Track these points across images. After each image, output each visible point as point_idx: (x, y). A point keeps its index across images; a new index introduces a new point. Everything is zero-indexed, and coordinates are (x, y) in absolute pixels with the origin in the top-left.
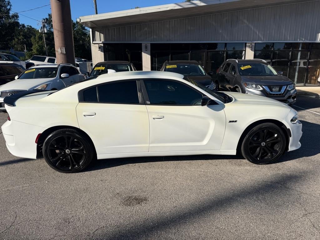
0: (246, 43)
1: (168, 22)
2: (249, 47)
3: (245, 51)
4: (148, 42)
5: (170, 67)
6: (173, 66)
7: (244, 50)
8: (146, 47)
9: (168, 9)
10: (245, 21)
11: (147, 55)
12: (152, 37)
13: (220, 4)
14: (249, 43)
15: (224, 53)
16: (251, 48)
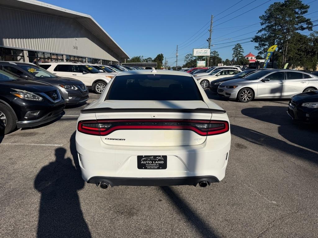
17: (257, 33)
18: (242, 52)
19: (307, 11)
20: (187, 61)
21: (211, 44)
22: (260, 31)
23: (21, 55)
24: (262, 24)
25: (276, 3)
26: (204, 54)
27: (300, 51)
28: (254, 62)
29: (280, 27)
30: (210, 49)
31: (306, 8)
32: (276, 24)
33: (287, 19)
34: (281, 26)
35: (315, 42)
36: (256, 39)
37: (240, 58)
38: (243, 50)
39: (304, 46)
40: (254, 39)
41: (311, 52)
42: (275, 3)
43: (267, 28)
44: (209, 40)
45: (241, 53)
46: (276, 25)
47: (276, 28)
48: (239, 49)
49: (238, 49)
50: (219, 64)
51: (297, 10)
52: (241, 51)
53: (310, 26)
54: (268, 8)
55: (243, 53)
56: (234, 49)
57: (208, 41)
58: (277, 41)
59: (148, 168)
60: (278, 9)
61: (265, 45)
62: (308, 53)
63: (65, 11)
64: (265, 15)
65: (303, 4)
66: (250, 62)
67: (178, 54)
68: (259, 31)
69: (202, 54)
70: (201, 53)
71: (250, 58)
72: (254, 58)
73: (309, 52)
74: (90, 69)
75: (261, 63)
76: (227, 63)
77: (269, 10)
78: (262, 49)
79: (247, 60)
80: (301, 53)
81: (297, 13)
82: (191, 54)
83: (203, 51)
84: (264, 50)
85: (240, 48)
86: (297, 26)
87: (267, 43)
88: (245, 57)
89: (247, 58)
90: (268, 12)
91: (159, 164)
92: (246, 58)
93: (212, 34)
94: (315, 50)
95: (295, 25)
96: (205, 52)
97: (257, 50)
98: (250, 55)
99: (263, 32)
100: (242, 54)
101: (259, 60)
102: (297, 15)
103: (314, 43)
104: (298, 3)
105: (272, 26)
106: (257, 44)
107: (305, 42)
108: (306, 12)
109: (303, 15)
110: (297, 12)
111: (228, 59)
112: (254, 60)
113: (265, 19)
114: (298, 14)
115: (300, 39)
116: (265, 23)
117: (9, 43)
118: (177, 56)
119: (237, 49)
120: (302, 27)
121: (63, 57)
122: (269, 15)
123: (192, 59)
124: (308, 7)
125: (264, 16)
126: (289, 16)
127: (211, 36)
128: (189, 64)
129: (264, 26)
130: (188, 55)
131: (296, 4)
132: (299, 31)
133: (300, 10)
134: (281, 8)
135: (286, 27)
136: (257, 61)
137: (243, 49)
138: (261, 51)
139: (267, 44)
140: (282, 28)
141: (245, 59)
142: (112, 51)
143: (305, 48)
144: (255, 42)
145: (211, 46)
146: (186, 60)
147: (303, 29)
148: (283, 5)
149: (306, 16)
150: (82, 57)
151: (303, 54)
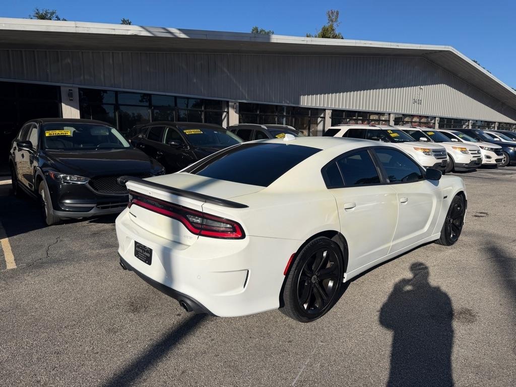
0: (228, 102)
1: (111, 54)
2: (233, 108)
3: (228, 113)
4: (74, 85)
5: (193, 133)
6: (196, 130)
7: (226, 110)
8: (70, 95)
9: (129, 33)
10: (226, 70)
11: (72, 108)
12: (82, 77)
13: (205, 40)
14: (232, 102)
15: (201, 114)
16: (236, 109)
23: (322, 116)
59: (139, 257)
63: (397, 47)
74: (392, 135)
117: (307, 101)
121: (389, 118)
142: (503, 104)
150: (427, 117)
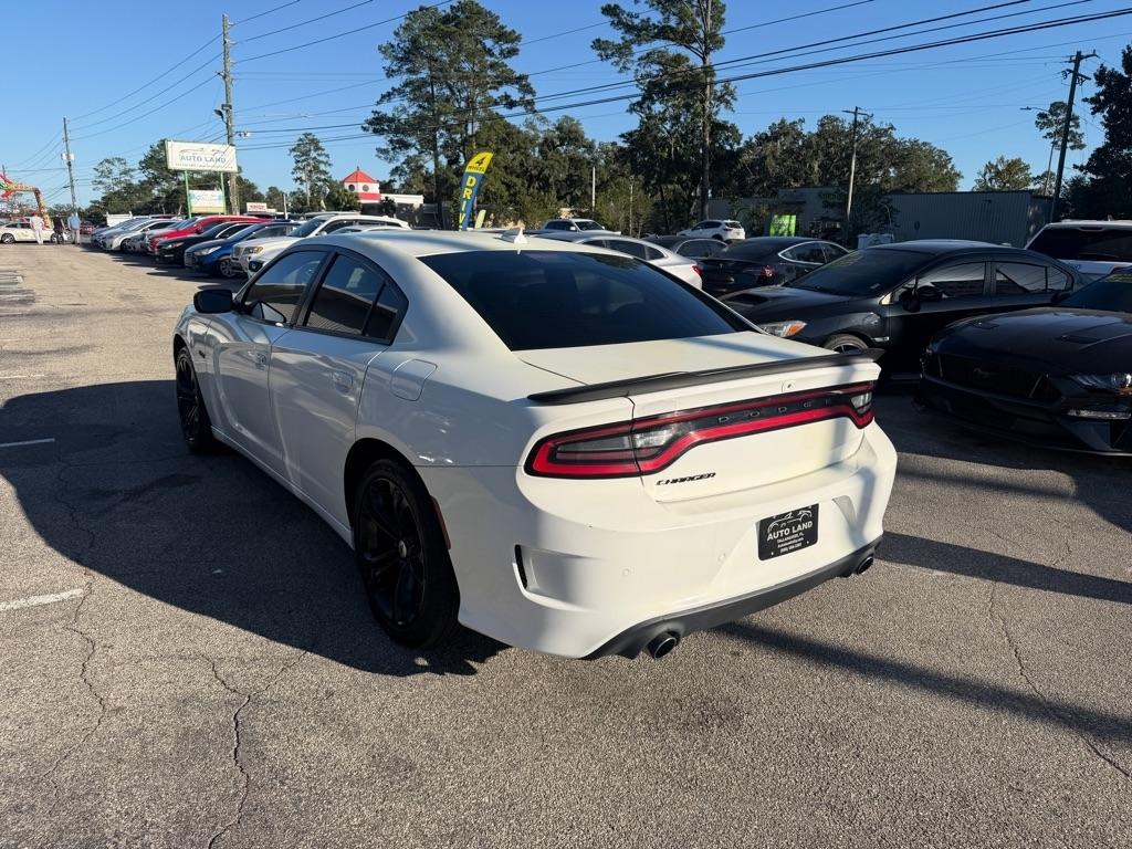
17: (378, 103)
18: (326, 163)
19: (518, 50)
20: (108, 187)
21: (235, 129)
22: (387, 97)
24: (390, 73)
25: (427, 9)
26: (212, 164)
27: (511, 174)
28: (377, 202)
29: (447, 92)
30: (232, 145)
31: (513, 41)
32: (433, 80)
33: (466, 66)
34: (451, 89)
35: (546, 148)
36: (378, 124)
37: (319, 184)
38: (327, 156)
39: (520, 158)
40: (371, 123)
41: (538, 178)
42: (421, 9)
43: (408, 89)
44: (224, 111)
45: (322, 167)
46: (432, 84)
47: (436, 94)
48: (313, 154)
49: (307, 150)
50: (248, 204)
51: (489, 43)
52: (322, 162)
53: (528, 97)
54: (403, 22)
55: (327, 169)
56: (294, 150)
57: (220, 113)
58: (442, 135)
59: (782, 550)
60: (434, 28)
61: (407, 146)
62: (531, 179)
64: (395, 43)
65: (502, 27)
66: (363, 201)
67: (72, 157)
68: (383, 97)
69: (203, 162)
70: (199, 159)
71: (359, 188)
72: (374, 188)
73: (531, 176)
75: (401, 205)
76: (276, 200)
77: (407, 28)
78: (402, 159)
79: (351, 195)
80: (515, 180)
81: (490, 52)
82: (119, 160)
83: (209, 151)
84: (407, 162)
85: (318, 148)
86: (495, 94)
87: (412, 140)
88: (342, 183)
89: (352, 187)
90: (405, 36)
91: (804, 531)
92: (347, 186)
93: (232, 89)
94: (546, 172)
95: (491, 88)
96: (218, 156)
97: (386, 163)
98: (357, 176)
99: (397, 102)
100: (325, 173)
101: (391, 196)
102: (489, 59)
103: (541, 152)
104: (492, 23)
105: (424, 83)
106: (382, 141)
107: (519, 148)
108: (513, 52)
109: (506, 61)
110: (490, 50)
111: (275, 188)
112: (373, 196)
113: (396, 58)
114: (492, 55)
115: (508, 135)
116: (399, 71)
118: (69, 164)
119: (306, 153)
120: (507, 97)
122: (407, 44)
123: (128, 178)
124: (518, 38)
125: (393, 46)
126: (470, 56)
127: (231, 95)
128: (116, 200)
129: (397, 82)
130: (107, 161)
131: (485, 23)
132: (501, 110)
133: (497, 43)
134: (442, 27)
135: (465, 94)
136: (387, 198)
137: (325, 152)
138: (398, 164)
139: (414, 142)
140: (453, 93)
141: (346, 191)
143: (522, 165)
144: (375, 131)
145: (236, 137)
146: (100, 182)
147: (511, 104)
148: (446, 20)
149: (515, 65)
151: (519, 182)
